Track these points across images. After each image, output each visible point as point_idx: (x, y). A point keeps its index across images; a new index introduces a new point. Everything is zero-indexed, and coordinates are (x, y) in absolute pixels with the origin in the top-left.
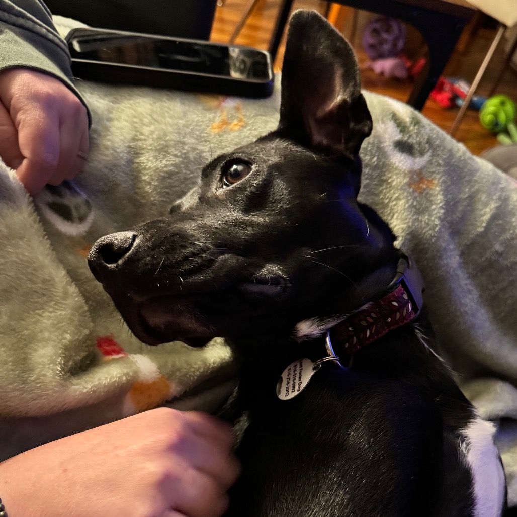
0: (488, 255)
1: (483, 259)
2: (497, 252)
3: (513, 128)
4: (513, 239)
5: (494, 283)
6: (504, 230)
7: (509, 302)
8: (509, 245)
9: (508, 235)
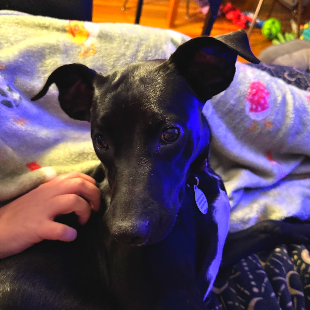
0: (228, 106)
1: (225, 109)
2: (232, 105)
3: (280, 36)
4: (240, 97)
5: (233, 120)
6: (235, 93)
7: (242, 129)
8: (238, 100)
9: (237, 95)
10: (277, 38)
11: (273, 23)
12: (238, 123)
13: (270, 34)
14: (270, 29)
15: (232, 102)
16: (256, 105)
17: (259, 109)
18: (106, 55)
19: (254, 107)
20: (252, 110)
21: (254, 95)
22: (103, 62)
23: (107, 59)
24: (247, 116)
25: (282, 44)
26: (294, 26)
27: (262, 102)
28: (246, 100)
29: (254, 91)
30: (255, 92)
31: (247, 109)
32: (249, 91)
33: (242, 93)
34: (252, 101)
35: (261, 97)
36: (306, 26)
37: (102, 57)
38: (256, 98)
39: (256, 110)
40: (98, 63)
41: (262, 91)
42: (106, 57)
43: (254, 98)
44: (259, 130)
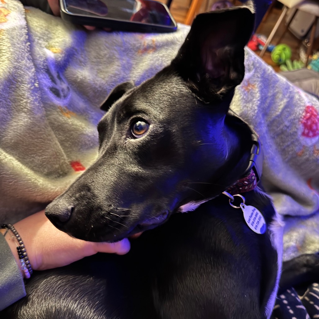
3: (289, 62)
4: (294, 119)
5: (283, 142)
6: (290, 114)
7: (291, 153)
8: (292, 122)
9: (292, 117)
10: (285, 64)
11: (284, 49)
12: (288, 146)
13: (280, 60)
14: (280, 55)
15: (287, 123)
16: (308, 129)
17: (311, 134)
18: (166, 56)
19: (306, 131)
20: (303, 134)
21: (308, 119)
22: (162, 62)
23: (167, 59)
24: (297, 140)
25: (289, 71)
26: (303, 56)
27: (314, 127)
28: (300, 123)
29: (308, 115)
30: (309, 117)
31: (300, 133)
32: (304, 114)
33: (297, 115)
34: (305, 125)
35: (313, 123)
36: (315, 57)
37: (162, 57)
38: (309, 123)
39: (307, 135)
40: (157, 62)
41: (315, 116)
42: (166, 57)
43: (307, 122)
44: (307, 156)
